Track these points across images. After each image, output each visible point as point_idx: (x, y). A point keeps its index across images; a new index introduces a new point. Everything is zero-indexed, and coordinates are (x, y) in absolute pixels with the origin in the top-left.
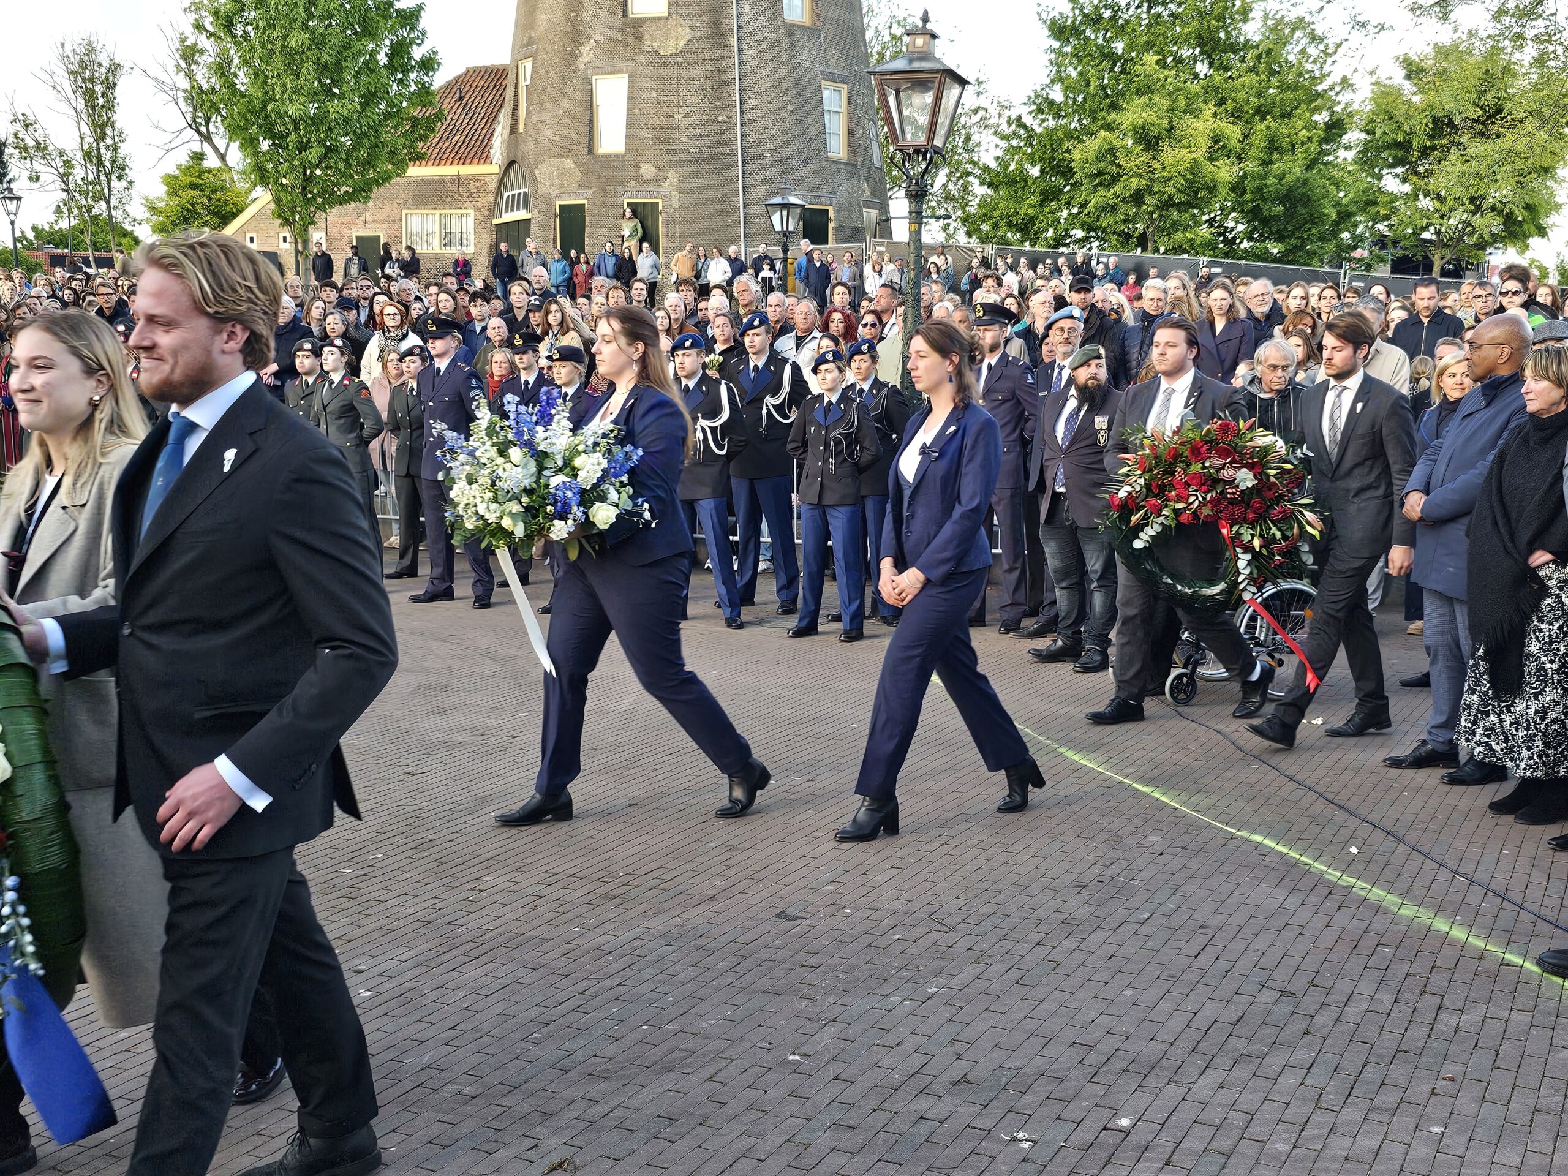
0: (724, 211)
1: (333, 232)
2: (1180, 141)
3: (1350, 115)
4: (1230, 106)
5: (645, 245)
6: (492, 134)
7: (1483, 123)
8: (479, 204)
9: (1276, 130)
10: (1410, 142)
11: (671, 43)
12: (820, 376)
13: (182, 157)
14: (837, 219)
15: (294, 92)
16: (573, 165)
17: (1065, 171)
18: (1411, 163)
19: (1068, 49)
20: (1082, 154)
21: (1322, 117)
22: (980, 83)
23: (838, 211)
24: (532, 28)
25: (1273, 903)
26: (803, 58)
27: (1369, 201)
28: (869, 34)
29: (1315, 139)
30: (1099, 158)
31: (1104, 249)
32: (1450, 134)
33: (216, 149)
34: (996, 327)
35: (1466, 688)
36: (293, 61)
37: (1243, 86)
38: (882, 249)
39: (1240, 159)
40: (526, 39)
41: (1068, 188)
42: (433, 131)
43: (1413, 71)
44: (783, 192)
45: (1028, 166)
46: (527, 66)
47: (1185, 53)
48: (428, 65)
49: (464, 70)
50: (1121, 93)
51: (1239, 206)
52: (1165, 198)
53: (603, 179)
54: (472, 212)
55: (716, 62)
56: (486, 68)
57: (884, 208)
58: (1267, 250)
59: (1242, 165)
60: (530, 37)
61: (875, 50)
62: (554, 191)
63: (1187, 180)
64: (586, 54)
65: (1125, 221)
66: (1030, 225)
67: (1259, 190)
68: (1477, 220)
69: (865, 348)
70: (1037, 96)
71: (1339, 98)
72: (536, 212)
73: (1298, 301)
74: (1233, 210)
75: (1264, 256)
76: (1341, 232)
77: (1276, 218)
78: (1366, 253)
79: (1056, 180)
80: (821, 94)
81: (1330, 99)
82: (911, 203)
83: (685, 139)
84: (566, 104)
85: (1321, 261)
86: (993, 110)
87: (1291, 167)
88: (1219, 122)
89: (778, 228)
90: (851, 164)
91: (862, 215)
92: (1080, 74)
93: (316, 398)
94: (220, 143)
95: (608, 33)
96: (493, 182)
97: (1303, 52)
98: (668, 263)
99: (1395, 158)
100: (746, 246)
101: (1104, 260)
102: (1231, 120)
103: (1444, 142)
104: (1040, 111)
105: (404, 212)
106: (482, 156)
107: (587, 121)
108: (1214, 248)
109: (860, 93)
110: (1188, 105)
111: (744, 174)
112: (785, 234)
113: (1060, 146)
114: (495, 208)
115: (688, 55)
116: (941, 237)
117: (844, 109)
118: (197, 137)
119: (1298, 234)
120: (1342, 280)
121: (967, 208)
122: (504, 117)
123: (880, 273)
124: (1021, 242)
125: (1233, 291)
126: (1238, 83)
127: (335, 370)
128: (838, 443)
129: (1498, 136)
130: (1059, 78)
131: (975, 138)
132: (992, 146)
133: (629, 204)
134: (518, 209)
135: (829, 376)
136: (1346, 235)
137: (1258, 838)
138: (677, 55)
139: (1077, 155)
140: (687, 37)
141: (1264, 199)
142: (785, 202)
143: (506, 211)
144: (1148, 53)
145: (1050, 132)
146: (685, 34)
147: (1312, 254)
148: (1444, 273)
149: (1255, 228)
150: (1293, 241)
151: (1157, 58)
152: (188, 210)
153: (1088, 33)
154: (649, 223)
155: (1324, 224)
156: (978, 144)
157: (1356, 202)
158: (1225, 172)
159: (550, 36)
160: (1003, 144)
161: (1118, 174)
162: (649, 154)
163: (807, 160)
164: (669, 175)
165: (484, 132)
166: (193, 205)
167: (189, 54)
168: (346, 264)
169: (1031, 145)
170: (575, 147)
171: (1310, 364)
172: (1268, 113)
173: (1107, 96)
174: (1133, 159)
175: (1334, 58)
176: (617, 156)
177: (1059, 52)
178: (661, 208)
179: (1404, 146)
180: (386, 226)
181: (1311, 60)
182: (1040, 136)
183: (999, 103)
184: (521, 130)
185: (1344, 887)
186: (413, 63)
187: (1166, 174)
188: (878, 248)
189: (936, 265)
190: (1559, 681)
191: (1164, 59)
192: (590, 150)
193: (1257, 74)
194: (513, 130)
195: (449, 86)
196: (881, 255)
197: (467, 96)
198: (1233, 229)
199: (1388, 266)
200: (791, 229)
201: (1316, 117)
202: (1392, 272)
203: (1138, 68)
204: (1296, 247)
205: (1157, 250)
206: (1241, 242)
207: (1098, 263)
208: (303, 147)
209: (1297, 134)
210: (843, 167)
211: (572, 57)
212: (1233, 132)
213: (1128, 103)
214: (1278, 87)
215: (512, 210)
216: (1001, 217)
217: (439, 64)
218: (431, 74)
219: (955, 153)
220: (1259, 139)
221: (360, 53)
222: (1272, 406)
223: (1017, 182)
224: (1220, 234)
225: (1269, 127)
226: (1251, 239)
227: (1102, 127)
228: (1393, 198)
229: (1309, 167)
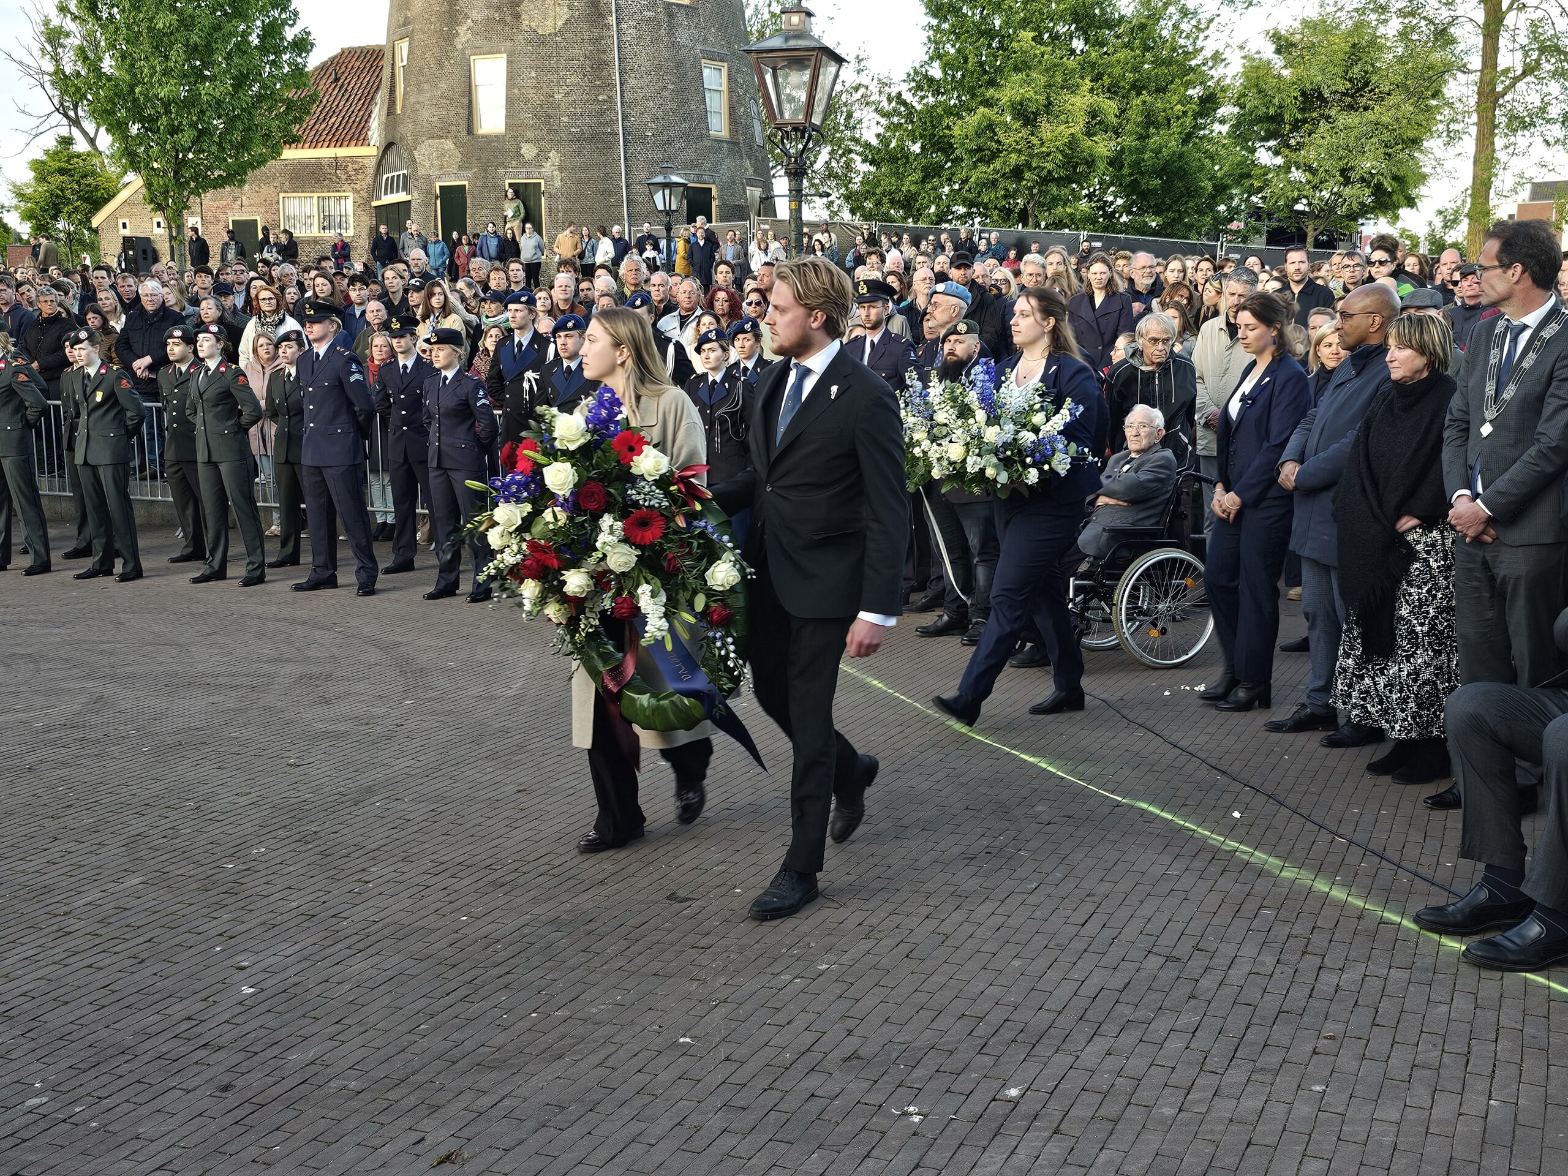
0: (607, 191)
1: (209, 217)
2: (1058, 116)
3: (1224, 90)
4: (1107, 81)
5: (528, 226)
6: (369, 116)
7: (1352, 96)
8: (358, 187)
9: (1152, 103)
10: (1281, 116)
11: (549, 23)
12: (703, 355)
13: (49, 142)
14: (721, 197)
15: (164, 75)
16: (452, 146)
17: (945, 147)
18: (1283, 136)
19: (946, 26)
20: (961, 129)
21: (1195, 92)
22: (859, 60)
23: (721, 190)
24: (407, 8)
25: (1158, 870)
26: (683, 36)
27: (1245, 173)
28: (748, 13)
29: (1190, 114)
30: (979, 134)
31: (985, 225)
32: (1320, 107)
33: (85, 133)
34: (880, 304)
35: (1340, 652)
36: (161, 42)
37: (1119, 62)
38: (767, 227)
39: (1118, 134)
40: (401, 20)
41: (949, 164)
42: (308, 113)
43: (1283, 45)
44: (665, 171)
45: (909, 143)
46: (403, 47)
47: (1062, 29)
48: (302, 45)
49: (339, 51)
50: (999, 70)
51: (1117, 181)
52: (1045, 172)
53: (484, 160)
54: (351, 195)
55: (596, 41)
56: (362, 49)
57: (767, 186)
58: (1146, 223)
59: (1119, 140)
60: (406, 18)
61: (755, 28)
62: (434, 173)
63: (1065, 156)
64: (464, 34)
65: (1005, 197)
66: (912, 202)
67: (1136, 164)
68: (1347, 191)
69: (748, 326)
70: (916, 72)
71: (1212, 72)
72: (416, 194)
73: (1176, 274)
74: (1112, 184)
75: (1143, 230)
76: (1218, 205)
77: (1154, 192)
78: (1242, 225)
79: (937, 157)
80: (701, 72)
81: (1203, 74)
82: (790, 180)
83: (565, 119)
84: (444, 85)
85: (1199, 234)
86: (874, 87)
87: (1168, 141)
88: (1095, 97)
89: (661, 207)
90: (733, 143)
91: (745, 193)
92: (958, 51)
93: (192, 385)
94: (90, 127)
95: (486, 13)
96: (371, 164)
97: (1175, 27)
98: (551, 243)
99: (1267, 131)
100: (630, 226)
101: (986, 235)
102: (1107, 94)
103: (1315, 115)
104: (919, 88)
105: (282, 195)
106: (359, 137)
107: (465, 101)
108: (1094, 222)
109: (740, 72)
110: (1065, 81)
111: (625, 153)
112: (668, 213)
113: (940, 123)
114: (374, 190)
115: (567, 35)
116: (825, 215)
117: (724, 87)
118: (65, 121)
119: (1175, 208)
120: (1219, 253)
121: (851, 185)
122: (381, 98)
123: (766, 251)
124: (904, 219)
125: (1111, 264)
126: (1113, 59)
127: (210, 357)
128: (723, 422)
129: (1366, 109)
130: (938, 55)
131: (857, 115)
132: (873, 124)
133: (511, 185)
134: (398, 191)
135: (712, 355)
136: (1222, 208)
137: (1144, 806)
138: (556, 35)
139: (956, 131)
140: (565, 17)
141: (1141, 173)
142: (668, 181)
143: (386, 194)
144: (1024, 30)
145: (930, 110)
146: (564, 14)
147: (1190, 227)
148: (1318, 244)
149: (1134, 202)
150: (1171, 214)
151: (1032, 34)
152: (58, 196)
153: (965, 10)
154: (532, 204)
155: (1200, 196)
156: (860, 122)
157: (1230, 175)
158: (1103, 147)
159: (426, 16)
160: (884, 121)
161: (998, 149)
162: (530, 134)
163: (688, 139)
164: (551, 155)
165: (361, 113)
166: (62, 191)
167: (54, 37)
168: (223, 249)
169: (912, 122)
170: (454, 128)
171: (1185, 336)
172: (1144, 88)
173: (985, 72)
174: (1012, 135)
175: (1206, 33)
176: (497, 136)
177: (937, 29)
178: (543, 188)
179: (1277, 119)
180: (263, 210)
181: (1184, 35)
182: (920, 112)
183: (879, 80)
184: (399, 112)
185: (1226, 852)
186: (286, 44)
187: (1044, 149)
188: (762, 226)
189: (821, 242)
190: (1430, 644)
191: (1041, 35)
192: (470, 131)
193: (1132, 50)
194: (391, 111)
195: (323, 68)
196: (765, 232)
197: (343, 78)
198: (1112, 203)
199: (1264, 237)
200: (674, 208)
201: (1190, 92)
202: (1268, 244)
203: (1015, 44)
204: (1174, 220)
205: (1038, 226)
206: (1121, 216)
207: (980, 238)
208: (174, 130)
209: (1172, 108)
210: (725, 145)
211: (449, 38)
212: (1110, 107)
213: (1006, 80)
214: (1153, 62)
215: (392, 192)
216: (884, 194)
217: (312, 45)
218: (304, 55)
219: (837, 131)
220: (1135, 115)
221: (232, 34)
222: (1154, 378)
223: (898, 159)
224: (1099, 209)
225: (1144, 102)
226: (1129, 213)
227: (981, 103)
228: (1267, 170)
229: (1186, 140)
